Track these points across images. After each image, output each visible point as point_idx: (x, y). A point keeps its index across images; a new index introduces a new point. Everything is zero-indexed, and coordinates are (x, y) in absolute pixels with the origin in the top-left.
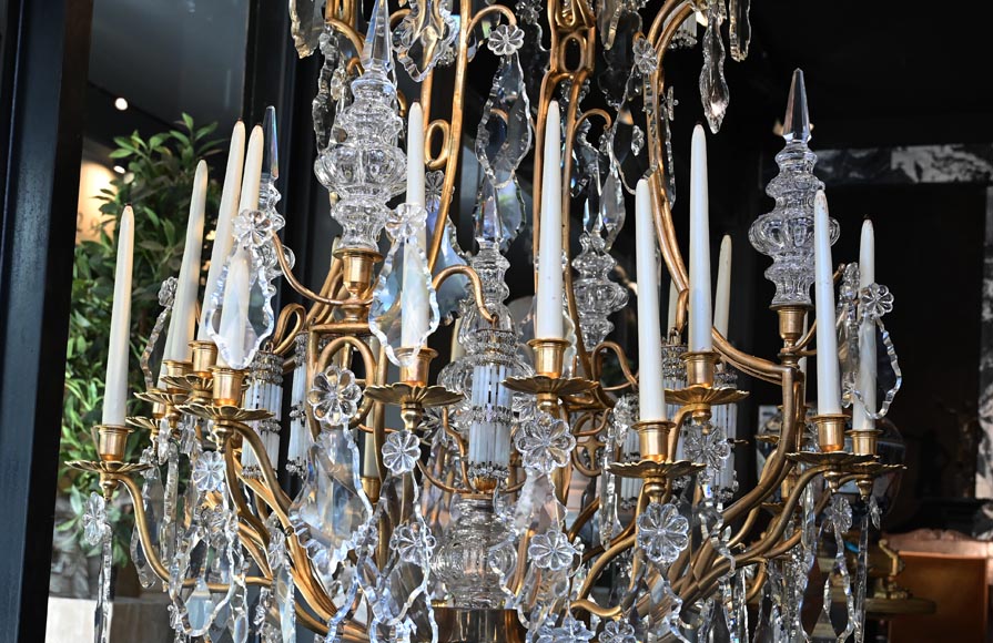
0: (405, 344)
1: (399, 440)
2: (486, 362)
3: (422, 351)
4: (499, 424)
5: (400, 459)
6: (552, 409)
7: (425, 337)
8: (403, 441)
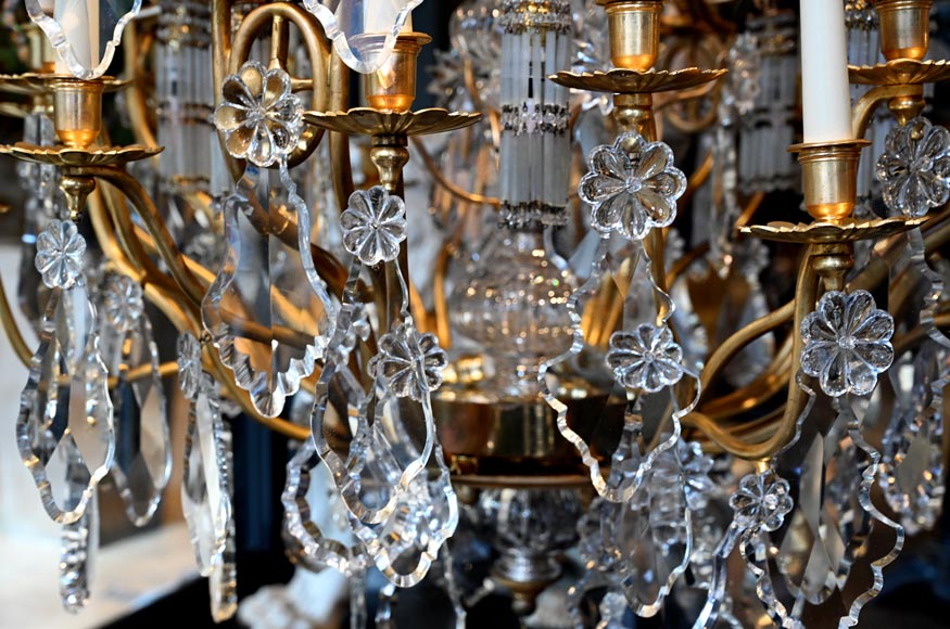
0: (371, 28)
1: (370, 203)
2: (521, 29)
3: (401, 40)
4: (548, 137)
5: (372, 239)
6: (642, 121)
7: (406, 13)
8: (375, 205)
